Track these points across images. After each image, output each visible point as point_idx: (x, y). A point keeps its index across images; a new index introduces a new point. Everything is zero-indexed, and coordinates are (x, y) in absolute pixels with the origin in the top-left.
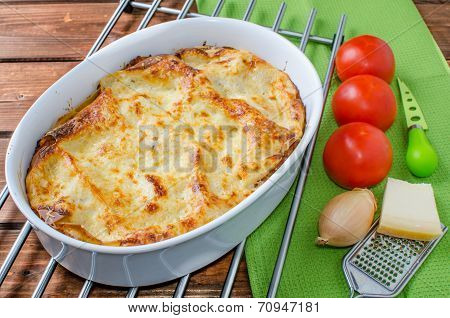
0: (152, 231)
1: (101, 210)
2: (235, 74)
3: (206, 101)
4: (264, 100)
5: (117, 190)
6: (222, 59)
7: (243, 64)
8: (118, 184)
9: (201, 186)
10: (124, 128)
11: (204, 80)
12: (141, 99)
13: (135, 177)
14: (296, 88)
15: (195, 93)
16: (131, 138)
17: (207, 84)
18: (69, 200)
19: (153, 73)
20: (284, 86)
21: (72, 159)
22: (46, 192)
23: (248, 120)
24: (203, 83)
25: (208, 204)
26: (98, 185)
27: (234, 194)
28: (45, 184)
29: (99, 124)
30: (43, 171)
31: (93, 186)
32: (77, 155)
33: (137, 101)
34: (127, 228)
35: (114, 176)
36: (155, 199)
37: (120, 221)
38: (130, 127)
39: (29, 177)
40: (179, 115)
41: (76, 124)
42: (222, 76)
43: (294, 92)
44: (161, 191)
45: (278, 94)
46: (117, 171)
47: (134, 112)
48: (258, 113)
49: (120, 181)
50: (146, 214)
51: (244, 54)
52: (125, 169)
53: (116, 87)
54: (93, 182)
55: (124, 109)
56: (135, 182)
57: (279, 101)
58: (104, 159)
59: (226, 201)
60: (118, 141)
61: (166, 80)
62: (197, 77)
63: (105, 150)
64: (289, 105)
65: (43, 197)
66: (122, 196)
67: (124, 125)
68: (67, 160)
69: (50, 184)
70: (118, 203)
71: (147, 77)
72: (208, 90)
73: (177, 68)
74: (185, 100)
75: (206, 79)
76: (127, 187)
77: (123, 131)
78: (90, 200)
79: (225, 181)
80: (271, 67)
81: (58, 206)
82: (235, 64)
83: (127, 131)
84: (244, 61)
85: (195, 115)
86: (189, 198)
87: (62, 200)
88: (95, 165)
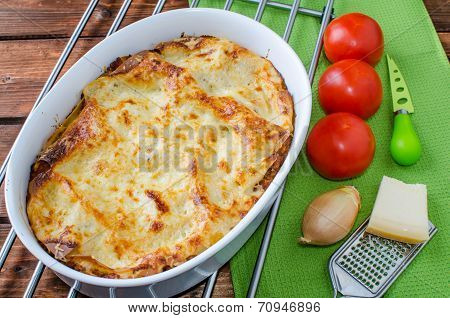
0: (161, 254)
1: (107, 235)
2: (218, 68)
3: (194, 102)
4: (250, 93)
5: (119, 212)
6: (203, 51)
7: (225, 56)
8: (119, 205)
9: (202, 198)
10: (115, 142)
11: (189, 80)
12: (128, 106)
13: (135, 195)
14: (281, 76)
15: (182, 95)
16: (124, 152)
17: (192, 84)
18: (74, 230)
19: (136, 76)
20: (269, 75)
21: (70, 184)
22: (49, 221)
23: (238, 120)
24: (188, 83)
25: (212, 219)
26: (101, 209)
27: (235, 203)
28: (46, 213)
29: (90, 141)
30: (43, 200)
31: (95, 211)
32: (73, 177)
33: (123, 109)
34: (136, 252)
35: (114, 195)
36: (159, 217)
37: (127, 245)
38: (122, 140)
39: (30, 208)
40: (168, 121)
41: (67, 144)
42: (206, 72)
43: (279, 81)
44: (162, 207)
45: (263, 84)
46: (116, 190)
47: (123, 122)
48: (247, 111)
49: (121, 201)
50: (152, 233)
51: (225, 45)
52: (123, 187)
53: (100, 95)
54: (95, 206)
55: (113, 119)
56: (136, 200)
57: (266, 91)
58: (101, 178)
59: (229, 211)
60: (112, 156)
61: (149, 81)
62: (181, 77)
63: (100, 168)
64: (276, 97)
65: (48, 228)
66: (125, 217)
67: (115, 139)
68: (65, 185)
69: (51, 213)
70: (123, 226)
71: (130, 81)
72: (194, 91)
73: (160, 69)
74: (172, 104)
75: (191, 78)
76: (129, 207)
77: (116, 145)
78: (95, 226)
79: (224, 189)
80: (253, 55)
81: (66, 238)
82: (217, 56)
83: (119, 145)
84: (226, 52)
85: (185, 118)
86: (192, 212)
87: (68, 231)
88: (93, 186)
